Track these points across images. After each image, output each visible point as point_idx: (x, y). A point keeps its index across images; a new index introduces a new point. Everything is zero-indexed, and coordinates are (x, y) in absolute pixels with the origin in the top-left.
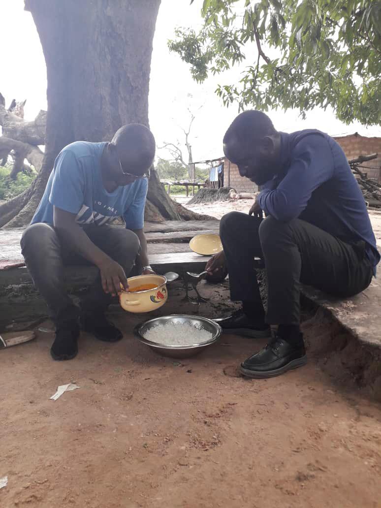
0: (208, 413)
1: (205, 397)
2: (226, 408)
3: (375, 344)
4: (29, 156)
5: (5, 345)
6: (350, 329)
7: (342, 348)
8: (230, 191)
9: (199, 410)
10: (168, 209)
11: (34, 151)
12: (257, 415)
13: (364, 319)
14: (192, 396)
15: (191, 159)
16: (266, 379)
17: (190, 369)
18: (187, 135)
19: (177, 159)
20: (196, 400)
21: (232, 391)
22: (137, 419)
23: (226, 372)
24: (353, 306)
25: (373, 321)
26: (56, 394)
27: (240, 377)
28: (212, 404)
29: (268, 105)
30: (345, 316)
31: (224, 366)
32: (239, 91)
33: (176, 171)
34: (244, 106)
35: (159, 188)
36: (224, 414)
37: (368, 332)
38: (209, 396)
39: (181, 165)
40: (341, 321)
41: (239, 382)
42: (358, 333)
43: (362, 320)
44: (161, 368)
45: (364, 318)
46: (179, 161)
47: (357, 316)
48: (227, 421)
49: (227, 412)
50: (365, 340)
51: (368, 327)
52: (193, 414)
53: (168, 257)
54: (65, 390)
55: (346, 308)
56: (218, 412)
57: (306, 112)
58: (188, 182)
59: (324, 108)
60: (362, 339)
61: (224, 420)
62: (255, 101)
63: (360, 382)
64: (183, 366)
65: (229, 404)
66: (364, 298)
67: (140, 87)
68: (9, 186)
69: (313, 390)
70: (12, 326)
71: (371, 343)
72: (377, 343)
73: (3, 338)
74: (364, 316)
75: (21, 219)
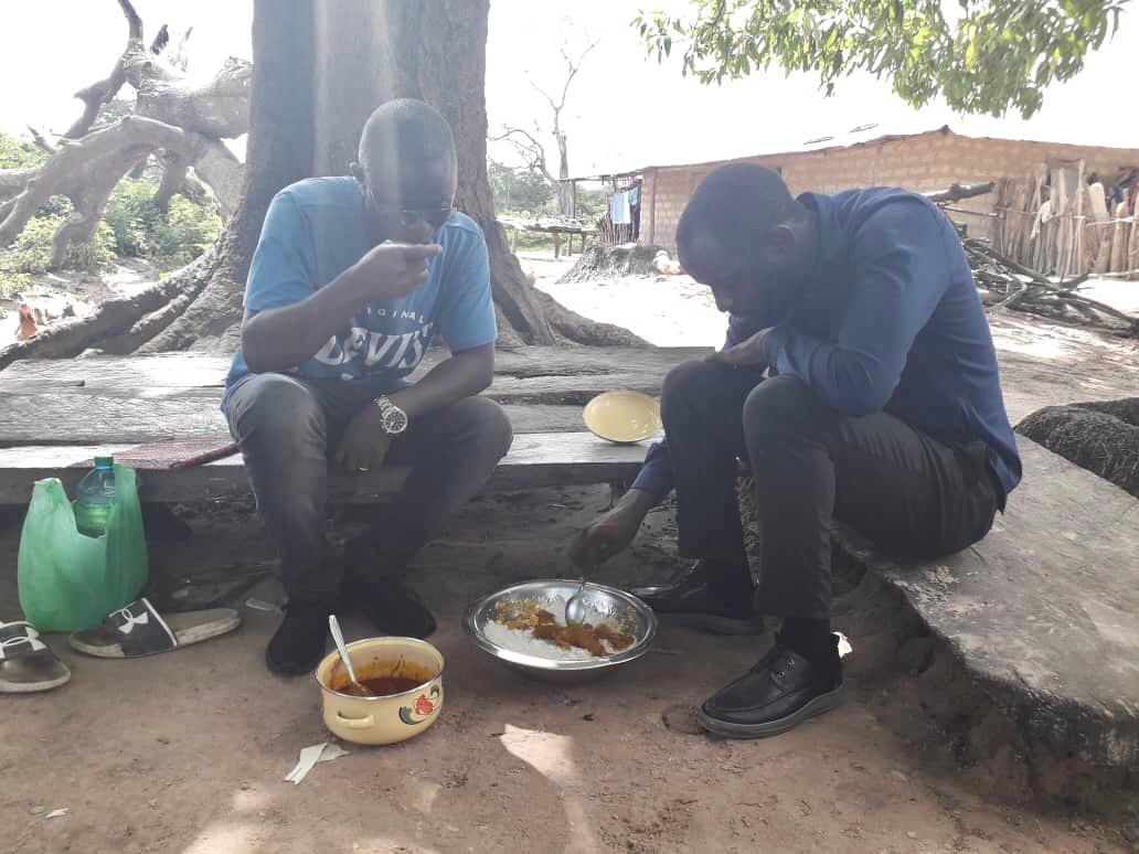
0: (637, 821)
1: (626, 782)
2: (673, 810)
3: (1004, 680)
4: (201, 163)
5: (175, 643)
6: (947, 639)
7: (922, 669)
8: (658, 254)
9: (615, 815)
10: (524, 311)
11: (212, 152)
12: (741, 830)
13: (974, 614)
14: (597, 780)
15: (564, 167)
16: (759, 741)
17: (588, 713)
18: (557, 110)
19: (532, 166)
20: (606, 788)
21: (684, 769)
22: (482, 834)
23: (670, 722)
24: (950, 579)
25: (996, 621)
26: (298, 768)
27: (701, 733)
28: (641, 801)
29: (748, 57)
30: (934, 605)
31: (663, 705)
32: (684, 26)
33: (531, 194)
34: (697, 60)
35: (508, 264)
36: (668, 825)
37: (986, 648)
38: (635, 781)
39: (540, 179)
40: (925, 618)
41: (699, 747)
42: (965, 651)
43: (972, 618)
44: (526, 709)
45: (974, 610)
46: (538, 171)
47: (961, 606)
48: (677, 842)
49: (675, 820)
50: (978, 668)
51: (986, 637)
52: (604, 824)
53: (537, 445)
54: (316, 759)
55: (934, 585)
56: (656, 820)
57: (834, 80)
58: (560, 225)
59: (876, 74)
60: (972, 665)
61: (670, 841)
62: (720, 49)
63: (963, 755)
64: (574, 703)
65: (681, 801)
66: (976, 559)
67: (466, 24)
68: (151, 225)
69: (861, 768)
70: (184, 593)
71: (995, 677)
72: (1006, 678)
73: (169, 626)
74: (976, 606)
75: (190, 325)
